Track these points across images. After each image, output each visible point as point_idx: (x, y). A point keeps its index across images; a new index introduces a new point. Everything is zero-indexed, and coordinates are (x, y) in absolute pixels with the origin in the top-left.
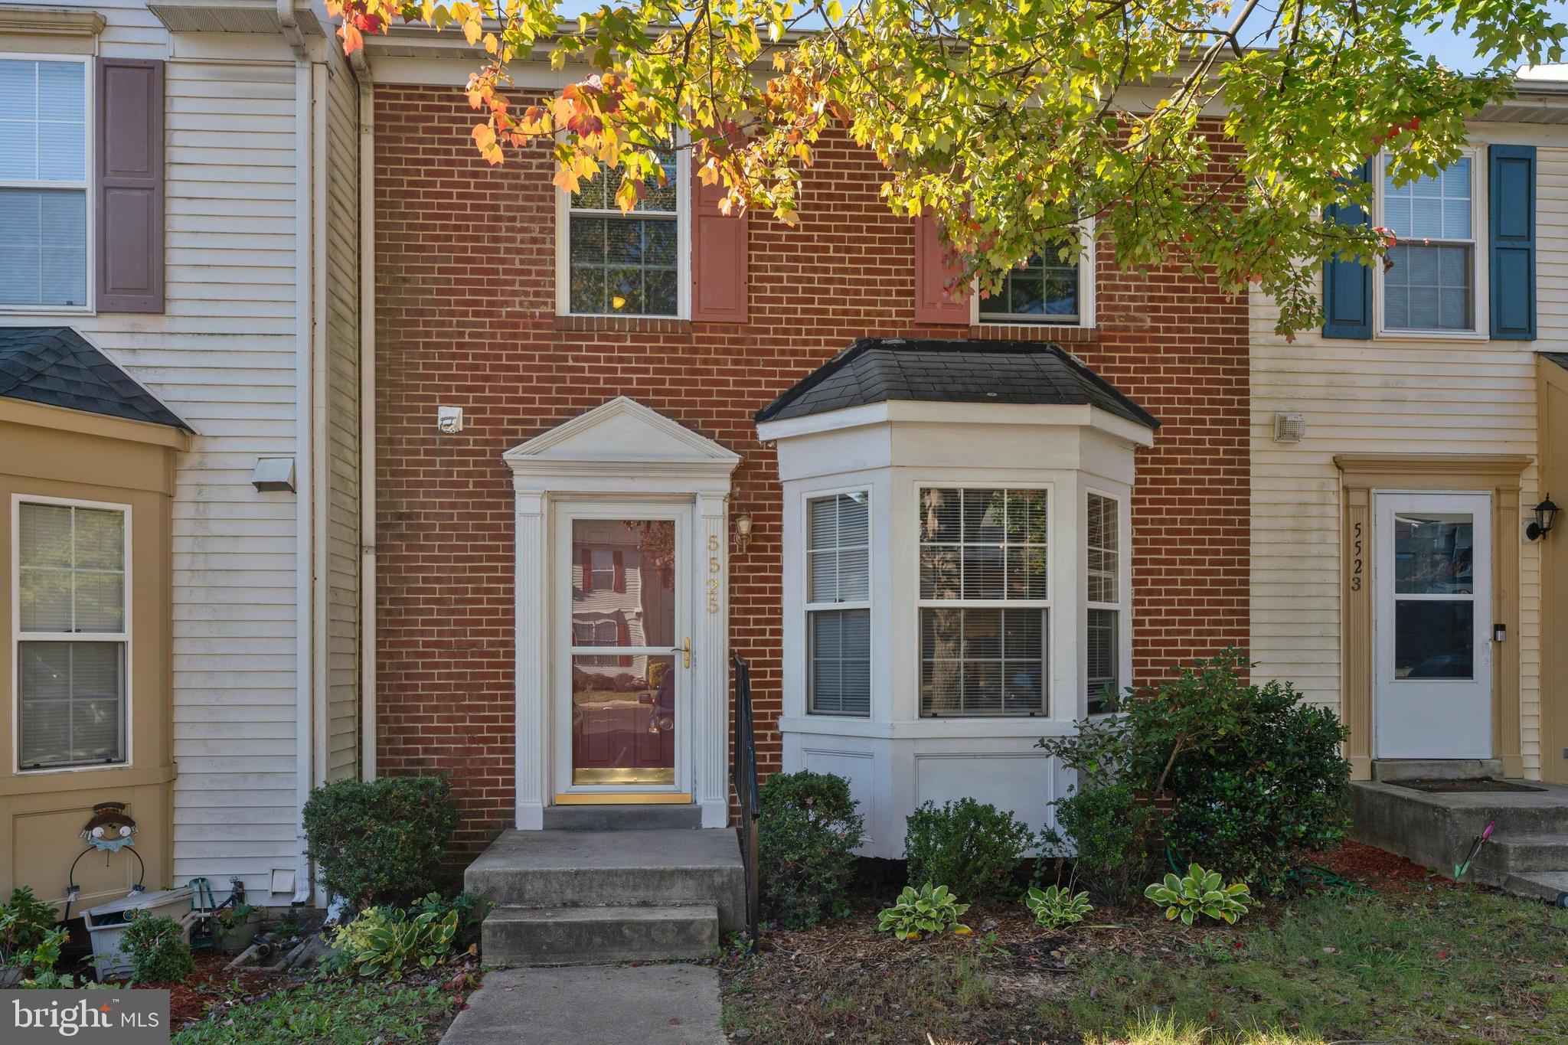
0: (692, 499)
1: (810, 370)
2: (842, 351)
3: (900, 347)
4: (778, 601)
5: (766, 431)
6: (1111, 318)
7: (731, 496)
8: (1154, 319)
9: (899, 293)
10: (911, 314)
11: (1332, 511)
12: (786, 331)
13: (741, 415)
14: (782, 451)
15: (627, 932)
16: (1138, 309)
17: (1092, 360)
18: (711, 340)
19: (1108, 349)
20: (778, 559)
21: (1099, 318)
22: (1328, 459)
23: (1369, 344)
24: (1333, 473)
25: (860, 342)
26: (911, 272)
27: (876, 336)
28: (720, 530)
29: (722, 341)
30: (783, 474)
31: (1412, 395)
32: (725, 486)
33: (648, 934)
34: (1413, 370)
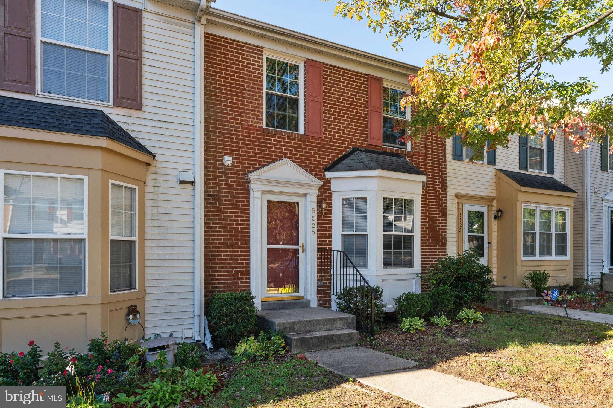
0: (305, 195)
1: (340, 156)
2: (349, 151)
3: (364, 151)
4: (331, 231)
5: (328, 175)
6: (416, 149)
7: (318, 196)
8: (426, 150)
9: (364, 134)
10: (367, 141)
11: (455, 209)
12: (333, 142)
13: (320, 168)
14: (332, 182)
15: (334, 338)
16: (422, 147)
17: (412, 160)
18: (312, 142)
19: (415, 158)
20: (331, 217)
21: (412, 148)
22: (453, 194)
23: (462, 162)
24: (455, 198)
25: (354, 148)
26: (367, 128)
27: (358, 147)
28: (315, 206)
29: (314, 143)
30: (333, 189)
31: (471, 178)
32: (316, 192)
33: (340, 338)
34: (471, 171)
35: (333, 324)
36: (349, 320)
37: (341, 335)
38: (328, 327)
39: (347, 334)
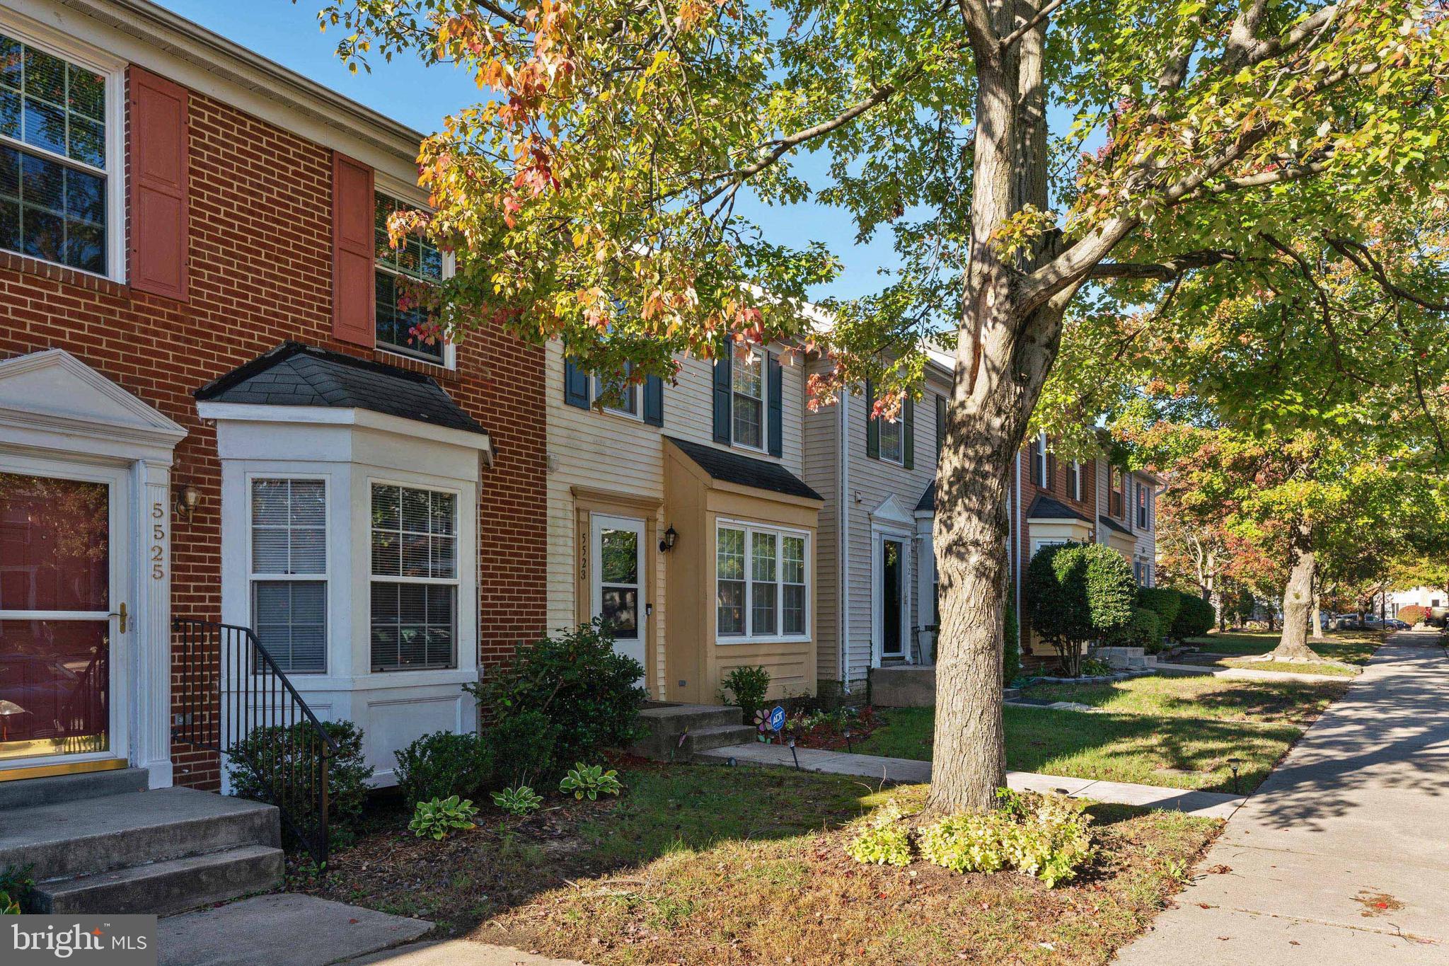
0: (129, 465)
1: (245, 360)
2: (273, 349)
3: (320, 356)
4: (217, 570)
5: (206, 410)
6: (467, 367)
7: (173, 468)
8: (493, 373)
9: (320, 309)
10: (329, 329)
11: (570, 525)
12: (223, 319)
13: (181, 390)
14: (220, 429)
15: (204, 878)
16: (484, 363)
17: (456, 395)
18: (150, 311)
19: (466, 389)
20: (217, 531)
21: (458, 364)
22: (567, 488)
23: (588, 413)
24: (570, 498)
25: (289, 345)
26: (329, 293)
27: (302, 342)
28: (163, 496)
29: (161, 314)
30: (222, 451)
31: (608, 452)
32: (167, 457)
33: (224, 876)
34: (609, 434)
35: (205, 837)
36: (258, 821)
37: (226, 867)
38: (189, 846)
39: (247, 861)
